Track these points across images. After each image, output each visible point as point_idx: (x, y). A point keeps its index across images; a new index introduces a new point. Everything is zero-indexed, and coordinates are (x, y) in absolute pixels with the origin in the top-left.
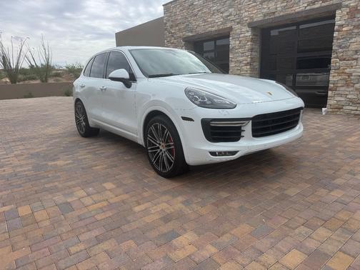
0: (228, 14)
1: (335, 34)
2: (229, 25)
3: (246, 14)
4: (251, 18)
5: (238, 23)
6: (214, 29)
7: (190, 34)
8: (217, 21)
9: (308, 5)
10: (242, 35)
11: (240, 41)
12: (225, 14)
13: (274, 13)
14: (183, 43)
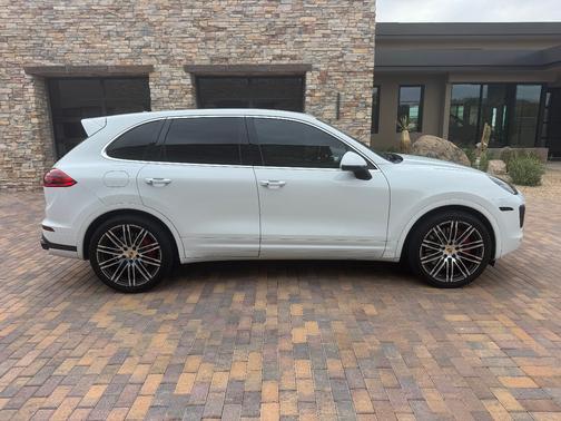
0: (142, 44)
1: (308, 99)
2: (145, 62)
3: (179, 50)
4: (189, 59)
5: (164, 62)
6: (110, 63)
7: (48, 63)
8: (117, 50)
9: (274, 59)
10: (175, 82)
11: (171, 91)
12: (135, 43)
13: (227, 59)
14: (29, 77)
